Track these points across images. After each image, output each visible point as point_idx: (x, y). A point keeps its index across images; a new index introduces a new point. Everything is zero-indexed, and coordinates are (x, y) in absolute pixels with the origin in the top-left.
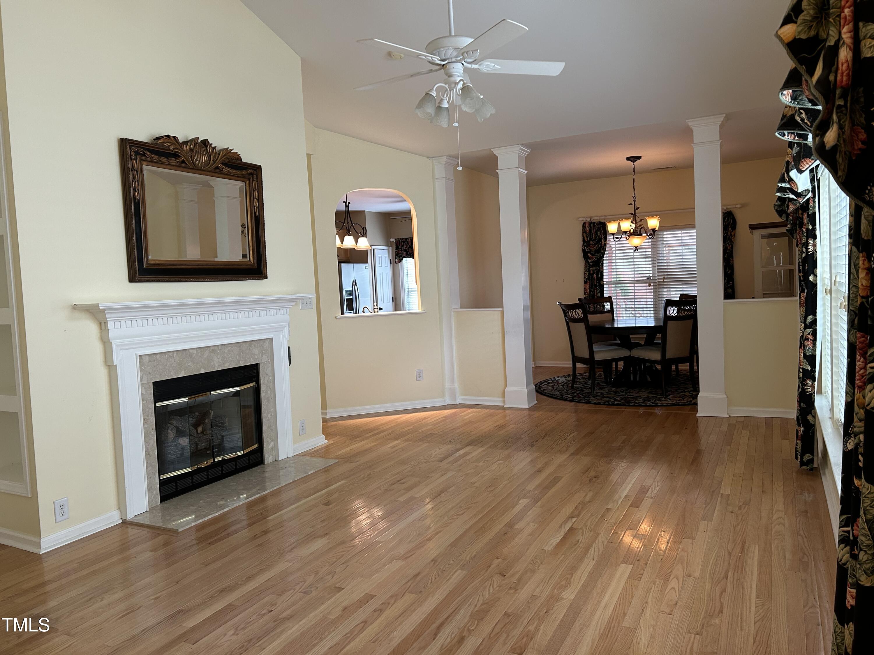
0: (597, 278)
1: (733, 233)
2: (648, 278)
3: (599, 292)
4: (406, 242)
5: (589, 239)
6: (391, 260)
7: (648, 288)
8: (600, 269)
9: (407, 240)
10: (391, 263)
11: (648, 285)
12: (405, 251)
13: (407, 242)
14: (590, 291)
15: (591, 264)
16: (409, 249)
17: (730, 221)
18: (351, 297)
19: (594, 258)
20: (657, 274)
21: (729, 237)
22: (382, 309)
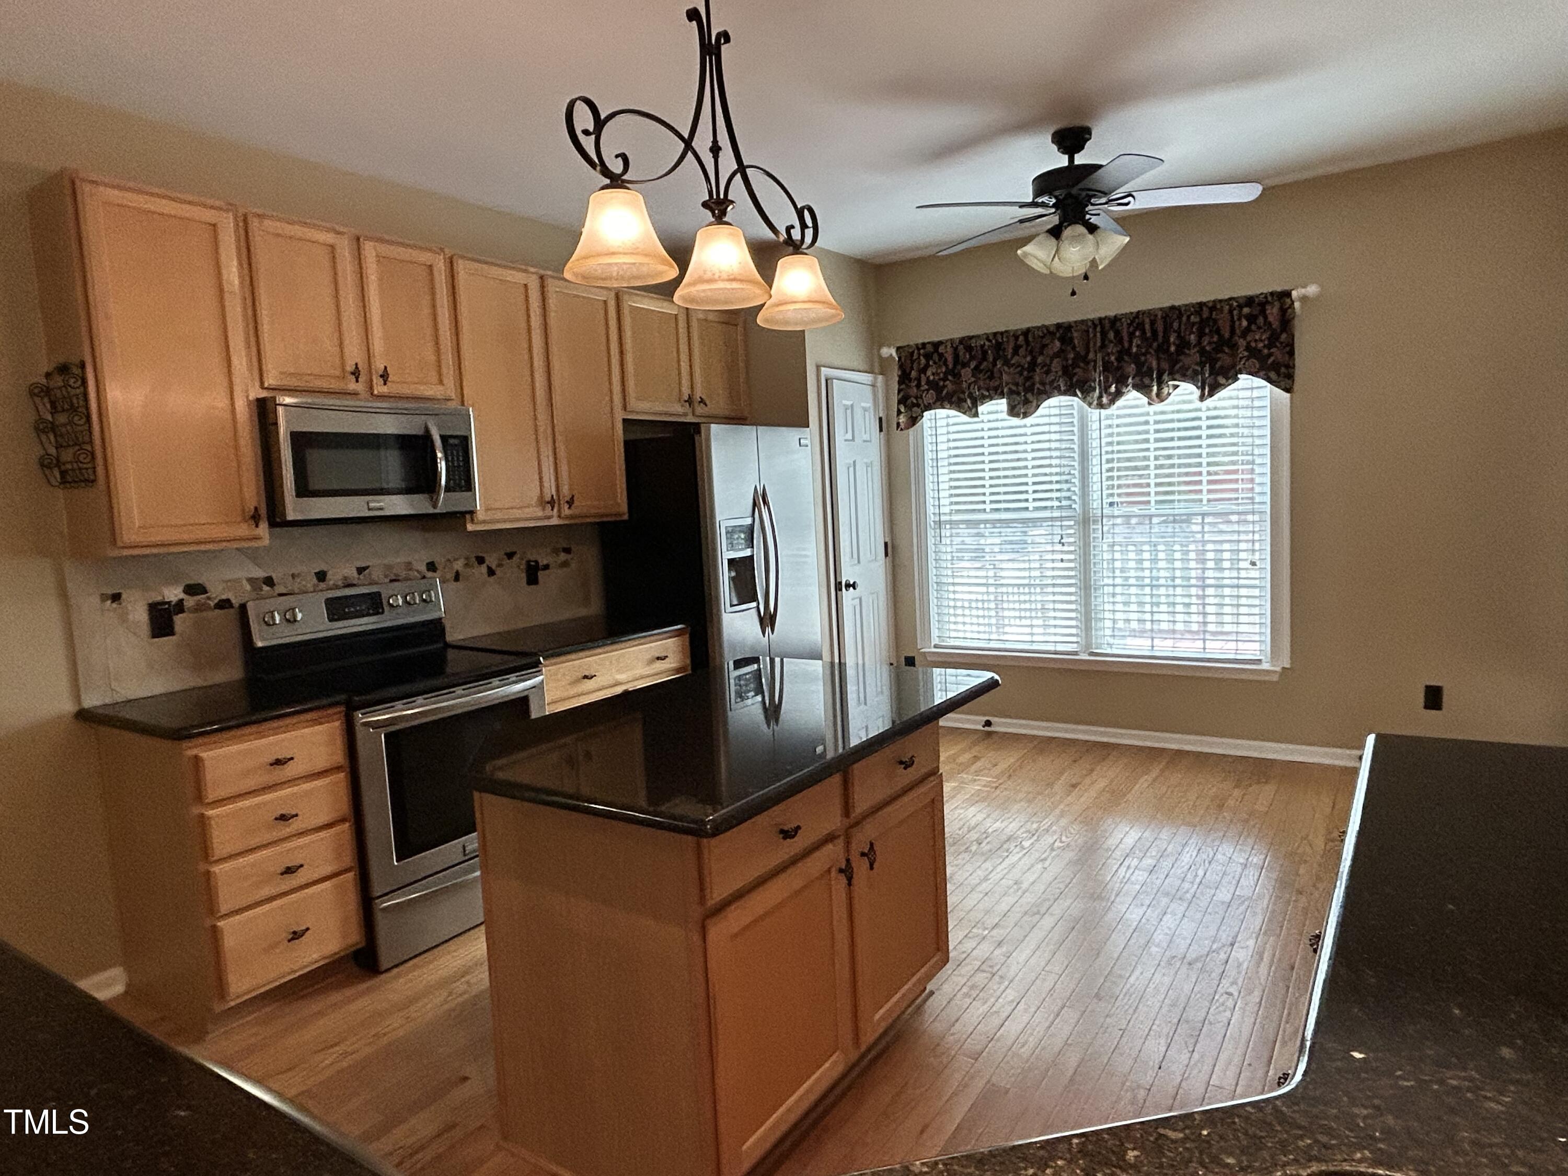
4: (936, 357)
6: (880, 419)
9: (941, 349)
10: (881, 430)
12: (933, 385)
13: (941, 356)
16: (945, 379)
18: (748, 553)
22: (854, 586)
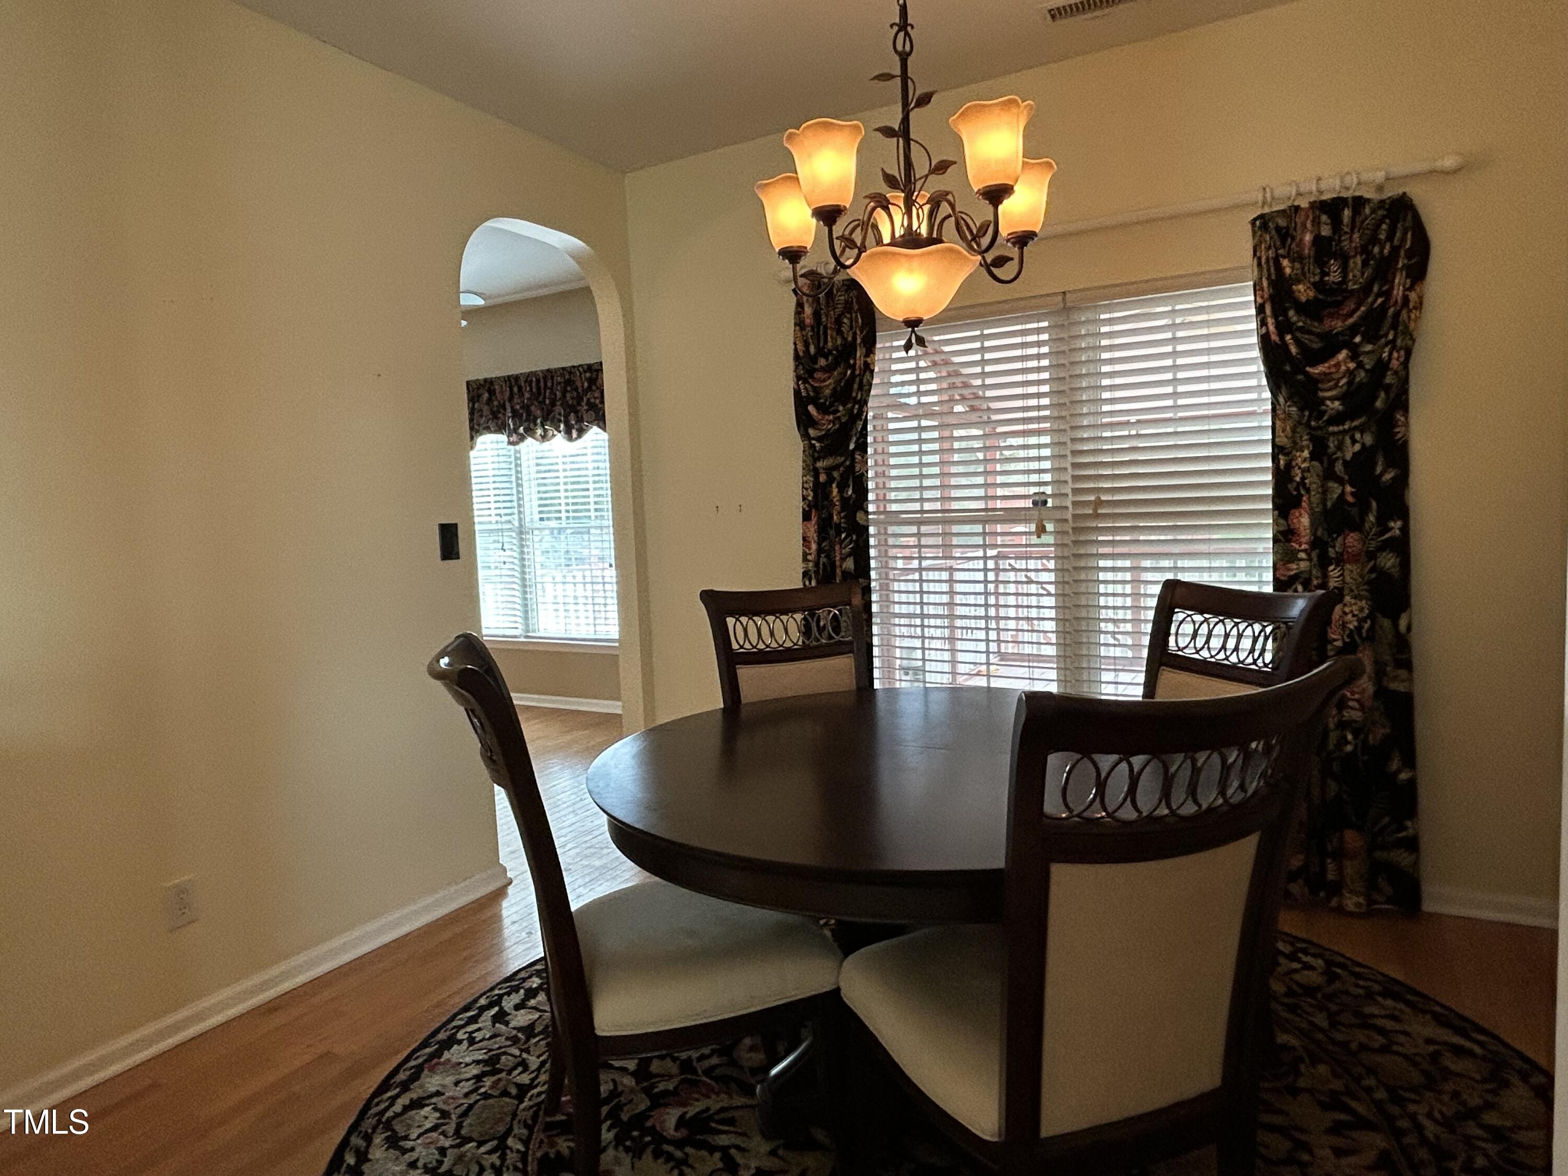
0: (844, 501)
1: (1413, 296)
2: (1040, 502)
3: (849, 555)
5: (812, 350)
7: (1034, 540)
8: (852, 466)
11: (1033, 527)
14: (820, 551)
15: (817, 445)
17: (1403, 240)
19: (827, 423)
20: (1070, 485)
21: (1397, 315)
